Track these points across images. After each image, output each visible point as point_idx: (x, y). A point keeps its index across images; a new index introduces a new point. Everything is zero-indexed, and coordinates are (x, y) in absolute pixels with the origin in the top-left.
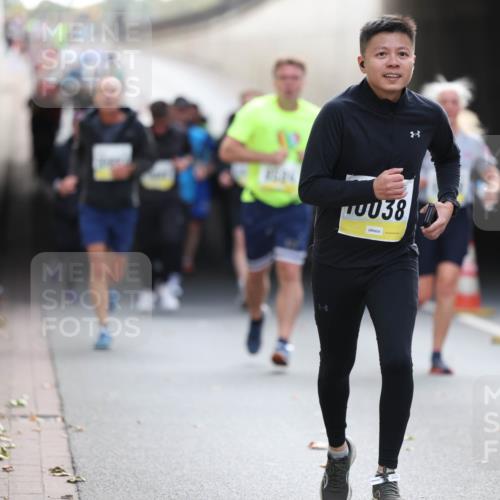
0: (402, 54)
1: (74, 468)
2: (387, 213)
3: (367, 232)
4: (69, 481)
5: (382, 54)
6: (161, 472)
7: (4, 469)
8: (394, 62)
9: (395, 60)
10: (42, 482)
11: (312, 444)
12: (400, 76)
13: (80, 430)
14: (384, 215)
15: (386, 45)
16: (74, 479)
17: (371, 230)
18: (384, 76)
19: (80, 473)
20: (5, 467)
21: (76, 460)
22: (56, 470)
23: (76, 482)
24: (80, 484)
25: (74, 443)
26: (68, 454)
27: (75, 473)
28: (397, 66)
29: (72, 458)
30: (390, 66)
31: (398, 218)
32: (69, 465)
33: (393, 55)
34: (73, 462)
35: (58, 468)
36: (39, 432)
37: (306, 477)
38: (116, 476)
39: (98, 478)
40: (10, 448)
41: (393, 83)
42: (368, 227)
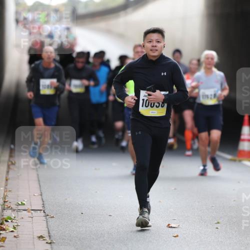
0: (158, 42)
1: (49, 236)
2: (158, 105)
3: (151, 113)
4: (47, 243)
5: (150, 42)
6: (93, 239)
7: (15, 236)
8: (154, 45)
9: (155, 44)
10: (33, 243)
11: (169, 225)
12: (157, 50)
13: (53, 217)
14: (156, 106)
15: (152, 38)
16: (49, 242)
17: (152, 112)
18: (151, 50)
19: (52, 238)
20: (16, 235)
21: (51, 232)
22: (41, 237)
23: (50, 243)
24: (52, 244)
25: (49, 224)
26: (47, 229)
27: (50, 238)
28: (156, 46)
29: (49, 231)
30: (153, 46)
31: (162, 107)
32: (47, 234)
33: (154, 42)
34: (49, 233)
35: (41, 236)
36: (32, 217)
37: (166, 242)
38: (70, 240)
39: (62, 241)
40: (17, 226)
41: (154, 53)
42: (151, 111)
